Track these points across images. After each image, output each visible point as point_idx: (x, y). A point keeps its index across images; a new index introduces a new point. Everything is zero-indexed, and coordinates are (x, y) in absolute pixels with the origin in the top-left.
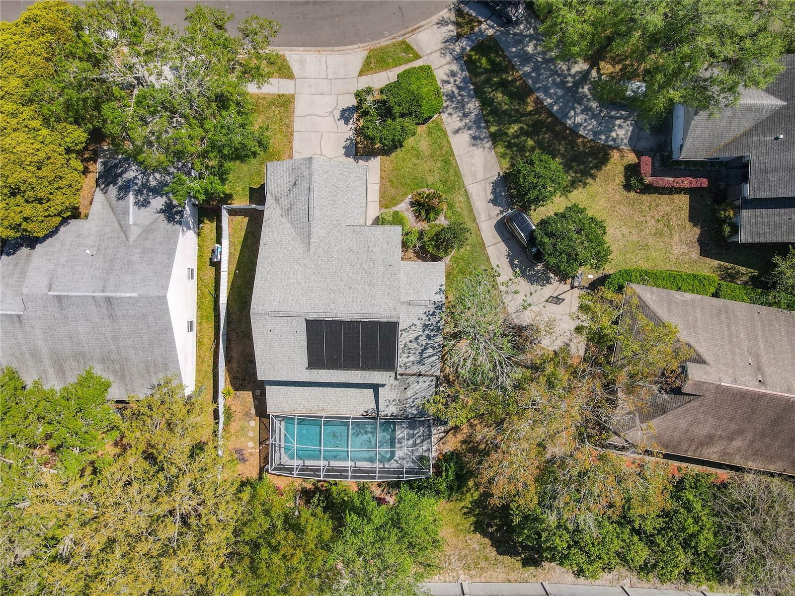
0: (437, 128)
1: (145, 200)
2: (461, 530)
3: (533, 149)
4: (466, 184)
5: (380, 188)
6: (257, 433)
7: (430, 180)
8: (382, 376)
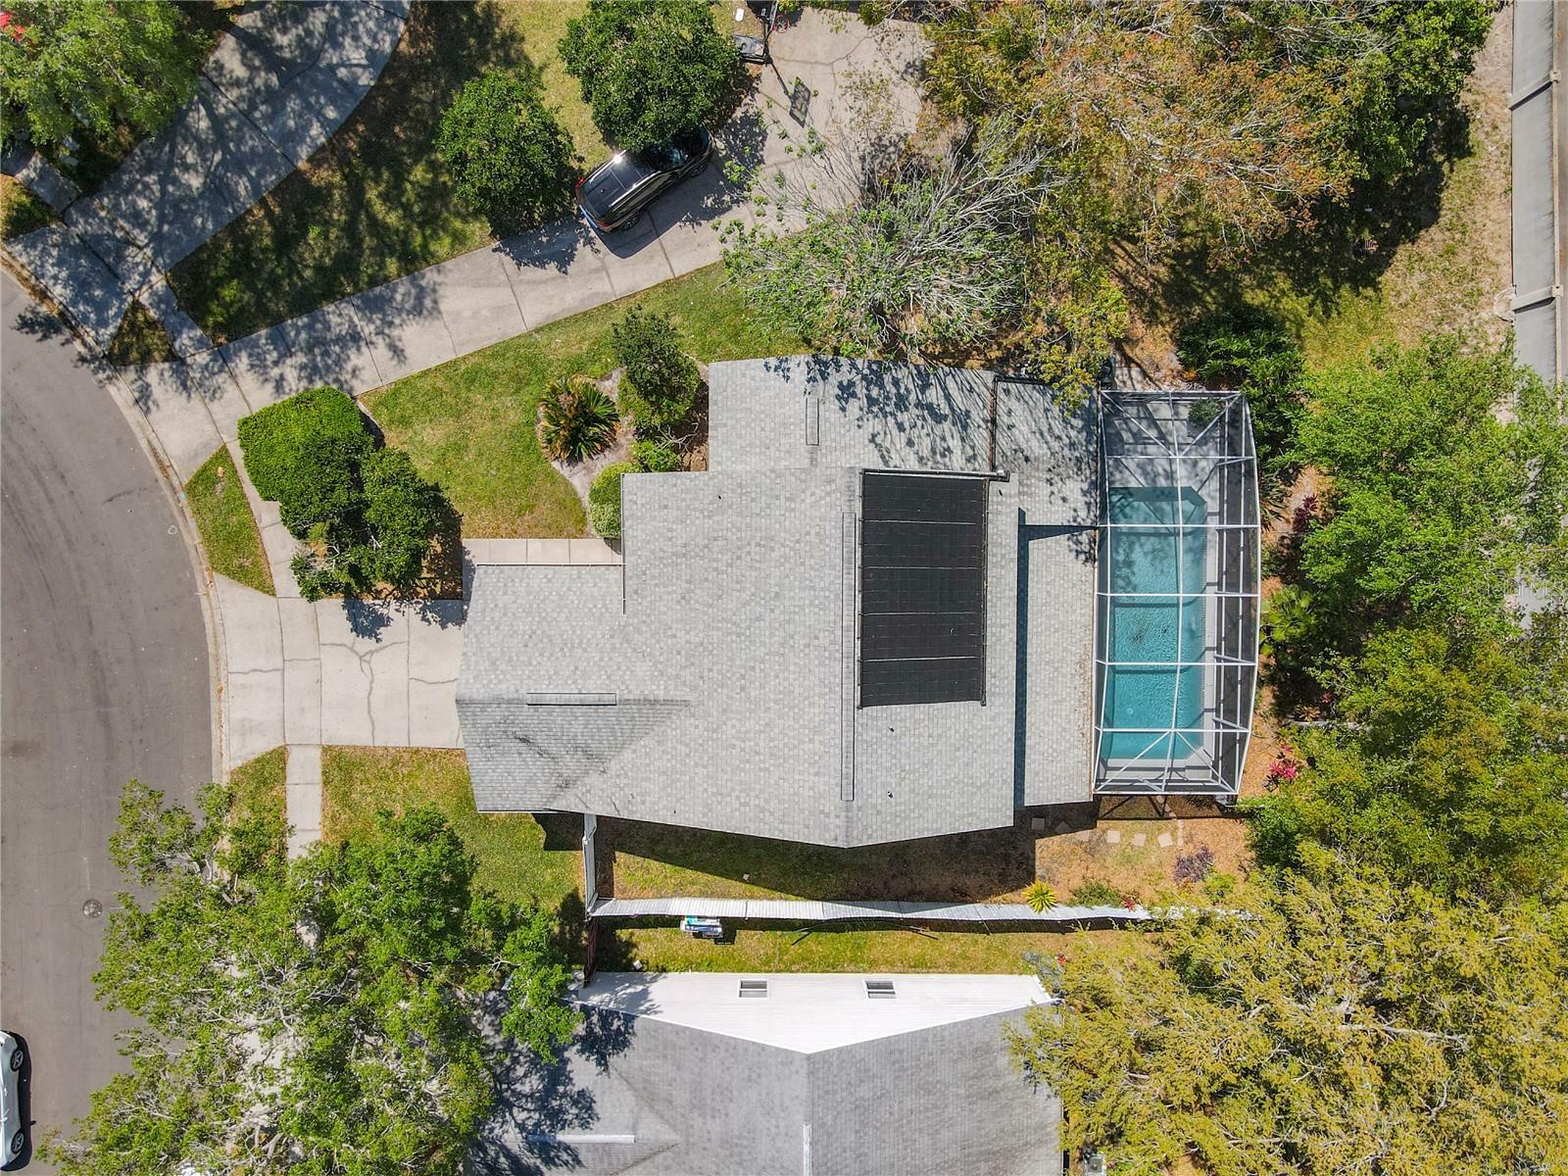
0: (391, 403)
1: (575, 1103)
2: (1376, 319)
3: (434, 167)
4: (523, 330)
5: (537, 536)
6: (1137, 824)
7: (515, 417)
8: (999, 513)
